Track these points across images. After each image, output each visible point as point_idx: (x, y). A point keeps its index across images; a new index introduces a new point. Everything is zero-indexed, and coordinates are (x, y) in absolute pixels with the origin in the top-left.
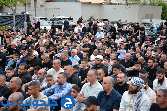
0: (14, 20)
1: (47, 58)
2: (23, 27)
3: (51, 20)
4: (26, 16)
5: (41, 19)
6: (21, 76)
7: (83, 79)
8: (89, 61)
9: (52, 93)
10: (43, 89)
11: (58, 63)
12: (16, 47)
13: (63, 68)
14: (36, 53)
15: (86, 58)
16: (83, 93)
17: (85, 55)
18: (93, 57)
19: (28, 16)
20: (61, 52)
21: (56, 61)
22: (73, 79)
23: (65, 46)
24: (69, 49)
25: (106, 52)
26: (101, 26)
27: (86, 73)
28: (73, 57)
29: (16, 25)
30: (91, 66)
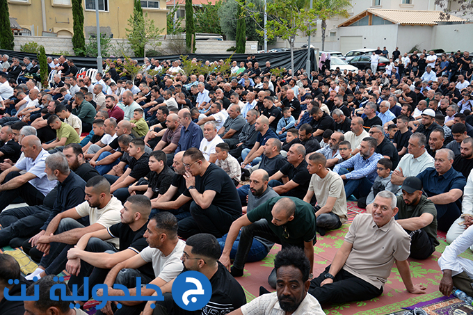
0: (292, 57)
1: (341, 116)
2: (305, 68)
3: (347, 56)
4: (309, 51)
5: (331, 55)
6: (304, 142)
7: (399, 148)
8: (411, 119)
9: (351, 169)
10: (337, 163)
11: (359, 123)
12: (295, 98)
13: (368, 131)
14: (324, 107)
15: (406, 115)
16: (400, 169)
17: (404, 109)
18: (417, 113)
19: (312, 50)
20: (364, 106)
21: (355, 120)
22: (385, 148)
23: (370, 96)
24: (377, 101)
25: (439, 104)
26: (432, 62)
27: (404, 138)
28: (383, 113)
29: (295, 65)
30: (415, 128)
